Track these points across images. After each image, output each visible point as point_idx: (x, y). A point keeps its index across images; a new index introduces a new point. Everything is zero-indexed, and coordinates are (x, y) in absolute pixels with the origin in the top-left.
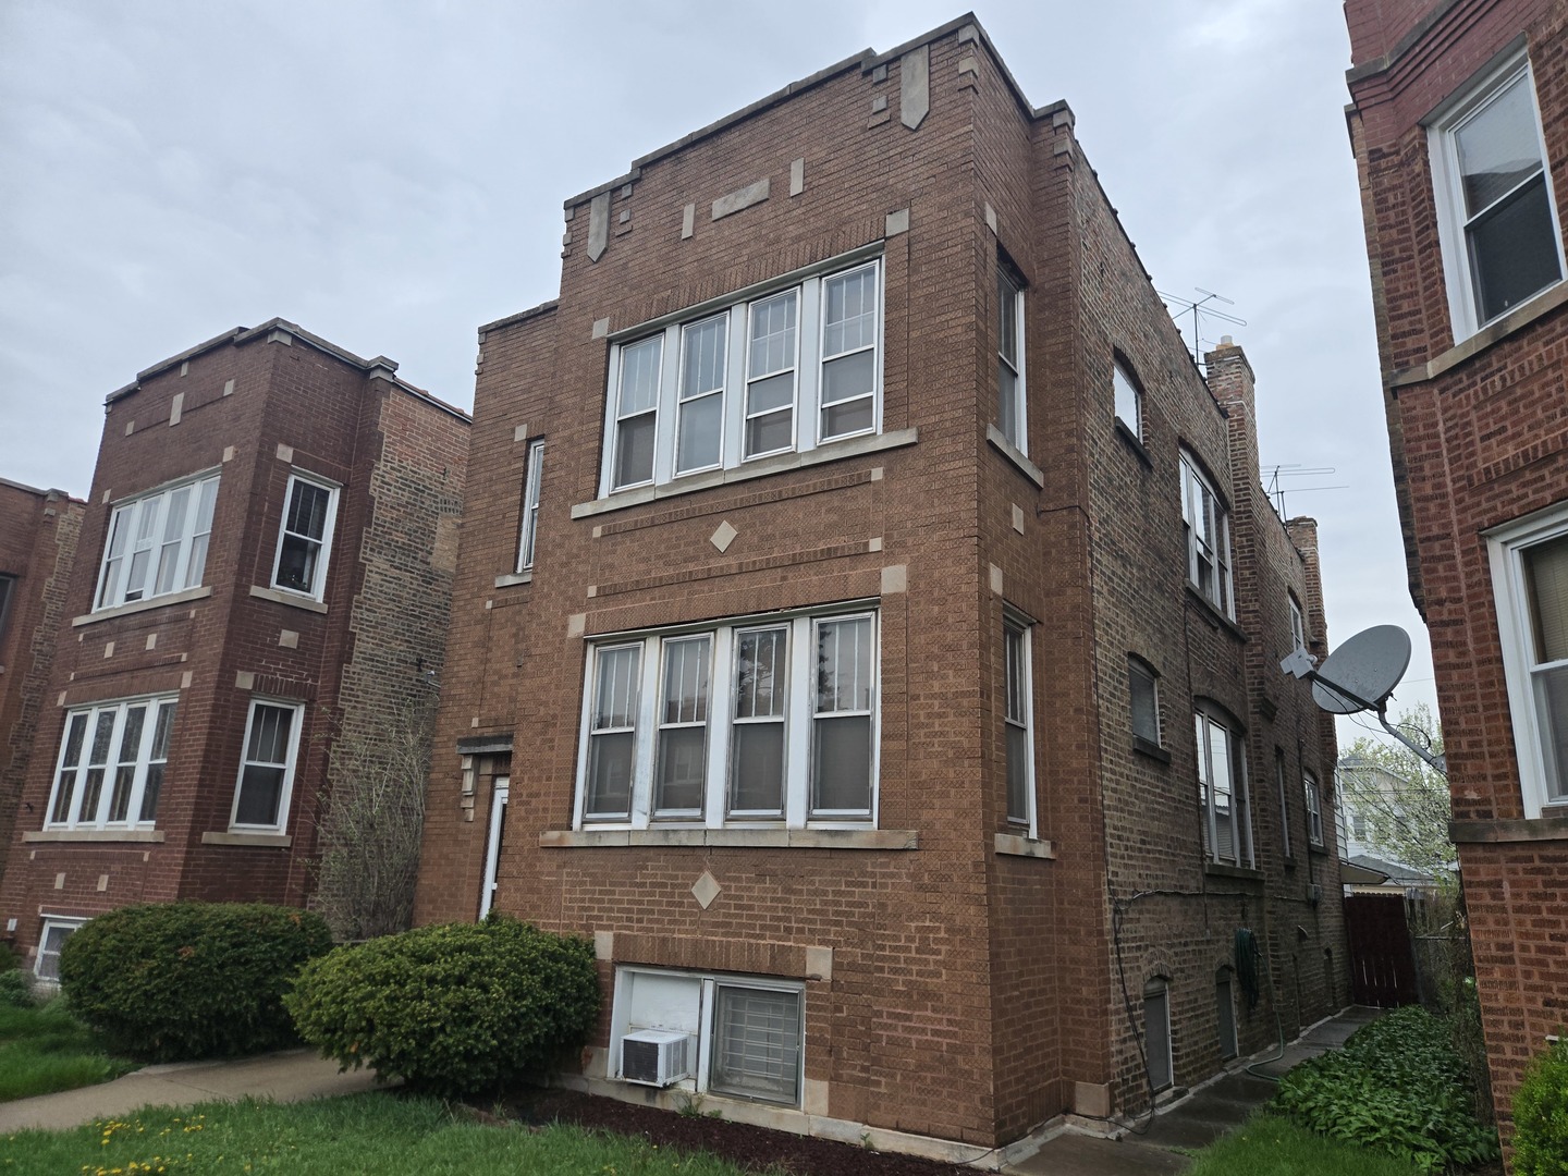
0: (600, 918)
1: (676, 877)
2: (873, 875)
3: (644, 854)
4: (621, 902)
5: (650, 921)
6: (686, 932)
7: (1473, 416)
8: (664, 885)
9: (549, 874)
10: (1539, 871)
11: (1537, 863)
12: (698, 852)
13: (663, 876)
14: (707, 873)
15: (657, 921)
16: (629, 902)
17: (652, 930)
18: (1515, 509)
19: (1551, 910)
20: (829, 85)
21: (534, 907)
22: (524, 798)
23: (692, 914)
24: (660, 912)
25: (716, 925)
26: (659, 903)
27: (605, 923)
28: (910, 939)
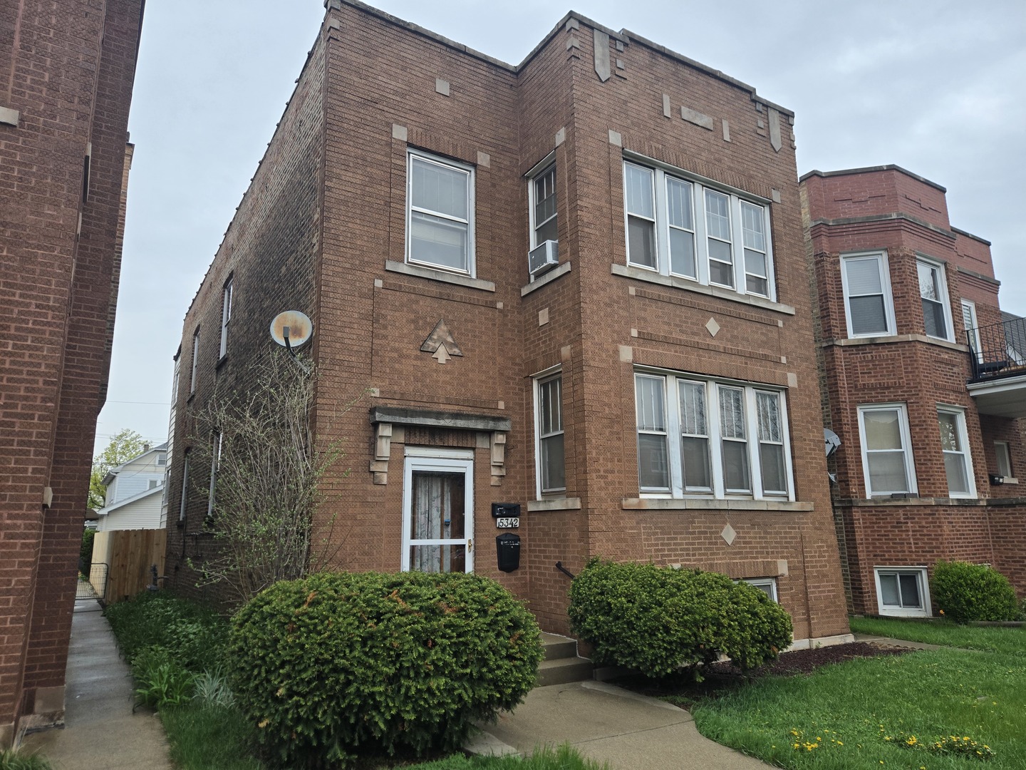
0: (670, 556)
1: (712, 528)
2: (798, 523)
3: (692, 514)
4: (682, 544)
5: (700, 554)
6: (721, 559)
7: (858, 364)
8: (706, 533)
9: (632, 528)
10: (874, 515)
11: (874, 513)
12: (722, 513)
13: (705, 527)
14: (728, 525)
15: (704, 554)
16: (687, 544)
17: (702, 560)
18: (886, 399)
19: (878, 527)
20: (736, 89)
21: (623, 552)
22: (602, 473)
23: (723, 549)
24: (705, 549)
25: (736, 553)
26: (704, 543)
27: (673, 558)
28: (815, 552)
